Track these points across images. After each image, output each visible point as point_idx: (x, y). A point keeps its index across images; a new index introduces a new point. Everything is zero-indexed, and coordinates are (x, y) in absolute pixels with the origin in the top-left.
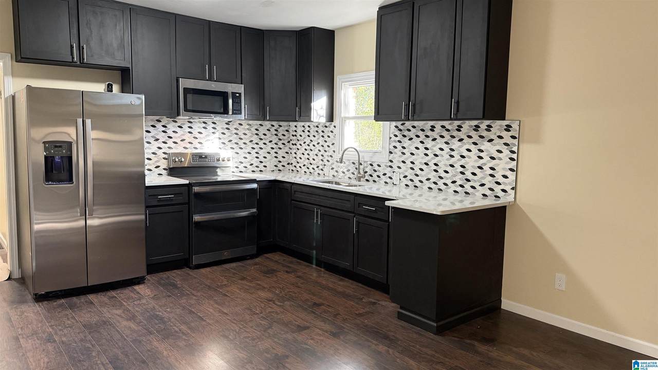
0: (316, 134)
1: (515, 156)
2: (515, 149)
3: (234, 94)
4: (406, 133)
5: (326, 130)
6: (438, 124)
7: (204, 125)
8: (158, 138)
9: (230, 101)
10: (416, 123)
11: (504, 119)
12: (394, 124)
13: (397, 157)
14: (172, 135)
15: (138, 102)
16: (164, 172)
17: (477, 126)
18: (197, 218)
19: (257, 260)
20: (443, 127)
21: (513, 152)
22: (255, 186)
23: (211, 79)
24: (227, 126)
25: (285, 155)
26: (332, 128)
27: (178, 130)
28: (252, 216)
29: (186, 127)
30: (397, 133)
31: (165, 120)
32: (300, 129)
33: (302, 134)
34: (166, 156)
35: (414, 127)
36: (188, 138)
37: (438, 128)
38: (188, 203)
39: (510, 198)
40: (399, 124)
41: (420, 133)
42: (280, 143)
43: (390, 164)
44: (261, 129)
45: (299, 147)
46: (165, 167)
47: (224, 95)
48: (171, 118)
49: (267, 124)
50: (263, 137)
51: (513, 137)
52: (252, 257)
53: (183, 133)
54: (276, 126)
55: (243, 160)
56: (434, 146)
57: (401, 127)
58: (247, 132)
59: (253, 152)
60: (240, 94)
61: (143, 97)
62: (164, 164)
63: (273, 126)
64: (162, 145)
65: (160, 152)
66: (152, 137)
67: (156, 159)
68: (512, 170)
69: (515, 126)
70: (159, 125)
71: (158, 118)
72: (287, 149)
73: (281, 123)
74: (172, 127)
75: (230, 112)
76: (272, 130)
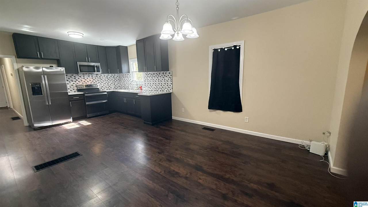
0: (126, 77)
1: (172, 80)
2: (171, 78)
3: (96, 66)
4: (148, 75)
5: (128, 76)
6: (155, 73)
7: (89, 76)
8: (73, 80)
9: (96, 68)
10: (150, 73)
11: (169, 71)
12: (145, 73)
13: (146, 82)
14: (78, 79)
15: (62, 70)
16: (76, 91)
17: (163, 73)
18: (87, 103)
19: (109, 115)
20: (156, 73)
21: (171, 79)
22: (106, 93)
23: (88, 62)
24: (96, 76)
25: (118, 84)
26: (130, 75)
27: (79, 78)
28: (106, 102)
29: (82, 77)
30: (146, 75)
31: (75, 75)
32: (121, 76)
33: (122, 77)
34: (76, 86)
35: (150, 74)
36: (83, 80)
37: (155, 74)
38: (84, 99)
39: (172, 91)
40: (146, 73)
41: (151, 75)
42: (115, 81)
43: (145, 84)
44: (108, 76)
45: (121, 81)
46: (76, 89)
47: (94, 66)
48: (77, 74)
49: (110, 75)
50: (109, 79)
51: (171, 75)
52: (108, 114)
53: (82, 78)
54: (114, 75)
55: (103, 86)
56: (155, 79)
57: (147, 74)
58: (103, 77)
59: (106, 83)
60: (99, 66)
61: (64, 68)
62: (76, 88)
63: (112, 75)
64: (75, 83)
65: (74, 85)
66: (71, 80)
67: (73, 87)
68: (171, 84)
69: (171, 73)
70: (73, 77)
71: (72, 74)
72: (118, 82)
73: (115, 74)
74: (77, 77)
75: (96, 71)
76: (112, 76)
